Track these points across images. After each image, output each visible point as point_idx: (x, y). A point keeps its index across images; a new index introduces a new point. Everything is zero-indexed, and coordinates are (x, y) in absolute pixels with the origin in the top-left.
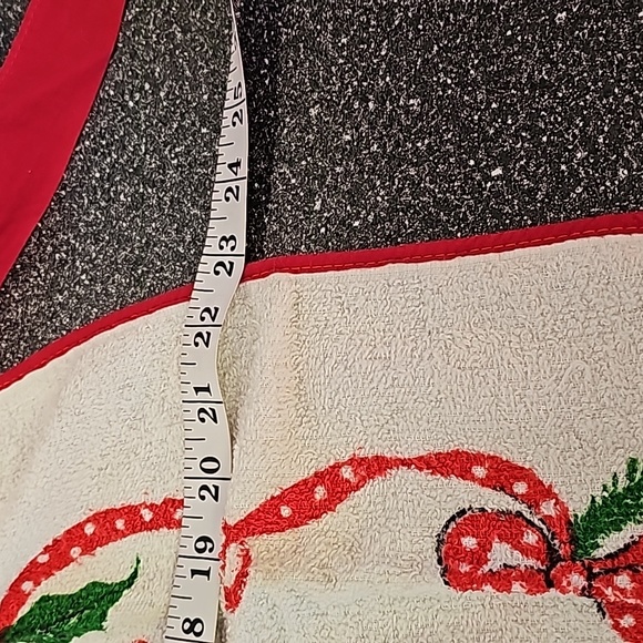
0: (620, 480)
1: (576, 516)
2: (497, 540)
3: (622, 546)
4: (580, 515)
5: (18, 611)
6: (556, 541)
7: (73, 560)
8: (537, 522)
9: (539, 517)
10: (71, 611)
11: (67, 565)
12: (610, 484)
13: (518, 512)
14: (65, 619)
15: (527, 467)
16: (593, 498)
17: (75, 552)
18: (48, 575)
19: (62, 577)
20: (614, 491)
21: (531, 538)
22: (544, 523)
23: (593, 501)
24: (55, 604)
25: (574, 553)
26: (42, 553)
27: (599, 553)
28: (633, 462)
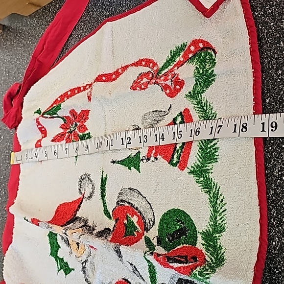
9: (153, 71)
26: (58, 97)
28: (171, 51)
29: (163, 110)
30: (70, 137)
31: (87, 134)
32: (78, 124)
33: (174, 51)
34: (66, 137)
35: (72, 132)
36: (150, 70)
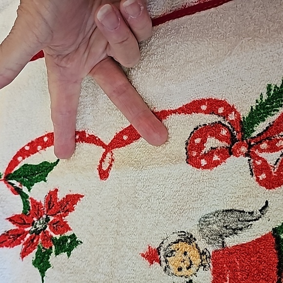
0: (264, 96)
1: (244, 118)
2: (209, 136)
3: (265, 129)
4: (245, 117)
5: (14, 167)
6: (235, 132)
7: (38, 151)
8: (227, 124)
9: (228, 121)
10: (36, 172)
11: (35, 153)
12: (259, 99)
13: (219, 121)
14: (34, 174)
15: (223, 100)
16: (252, 107)
17: (39, 147)
18: (28, 156)
19: (33, 158)
20: (261, 102)
21: (224, 132)
22: (230, 124)
23: (252, 109)
24: (30, 168)
25: (243, 136)
26: (26, 145)
27: (254, 134)
28: (270, 86)
29: (246, 210)
30: (35, 241)
31: (70, 237)
32: (52, 219)
33: (276, 87)
34: (26, 239)
35: (40, 232)
36: (221, 119)
